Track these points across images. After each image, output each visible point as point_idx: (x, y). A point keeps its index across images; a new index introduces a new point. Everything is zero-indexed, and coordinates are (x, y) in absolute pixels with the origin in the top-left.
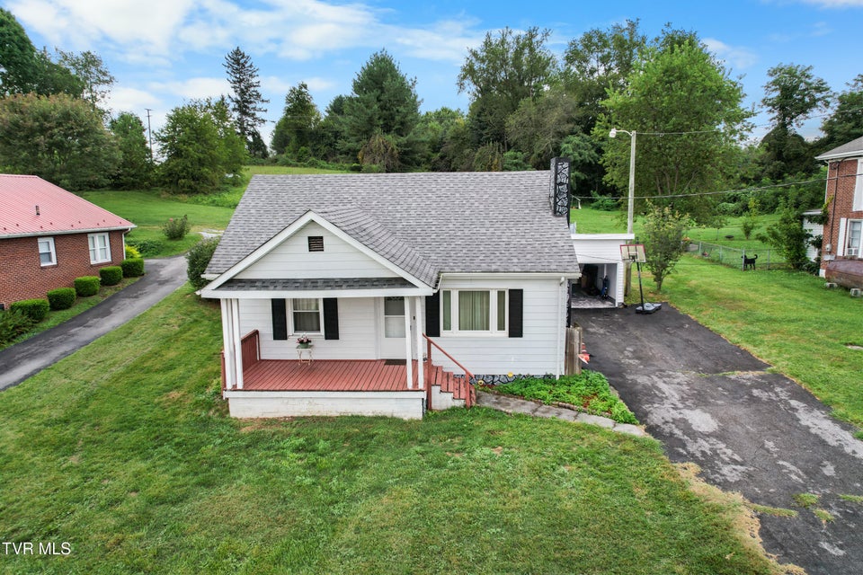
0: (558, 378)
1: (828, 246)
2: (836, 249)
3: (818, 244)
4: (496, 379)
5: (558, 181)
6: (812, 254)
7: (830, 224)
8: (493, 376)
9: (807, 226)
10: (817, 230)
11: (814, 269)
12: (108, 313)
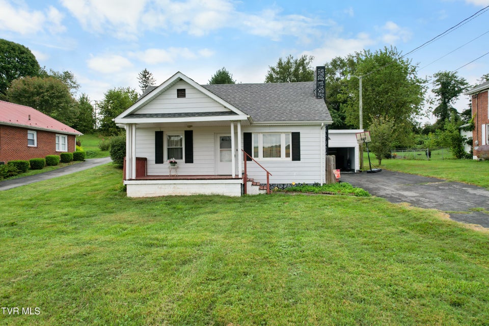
0: (322, 185)
1: (476, 142)
2: (481, 143)
4: (285, 186)
5: (318, 79)
7: (476, 129)
8: (284, 185)
10: (469, 135)
11: (470, 157)
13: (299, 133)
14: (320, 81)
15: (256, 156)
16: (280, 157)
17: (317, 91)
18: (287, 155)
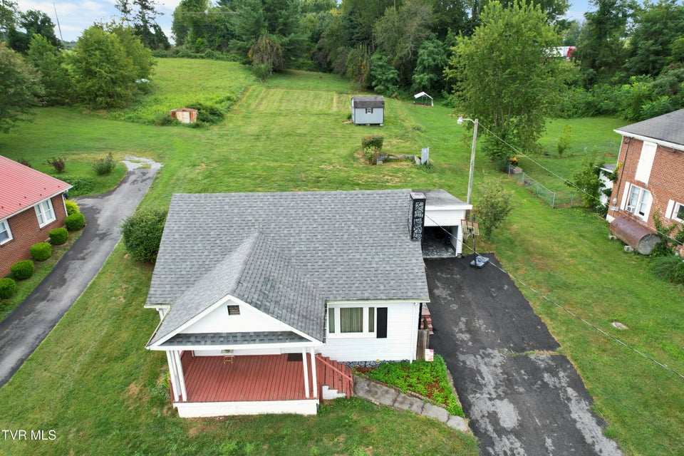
0: (411, 362)
1: (615, 200)
2: (620, 204)
3: (609, 193)
4: (367, 364)
5: (415, 216)
6: (604, 200)
7: (618, 183)
8: (366, 362)
9: (603, 177)
10: (609, 184)
12: (63, 282)
13: (386, 308)
14: (418, 218)
15: (332, 331)
16: (362, 331)
17: (413, 231)
18: (371, 330)
